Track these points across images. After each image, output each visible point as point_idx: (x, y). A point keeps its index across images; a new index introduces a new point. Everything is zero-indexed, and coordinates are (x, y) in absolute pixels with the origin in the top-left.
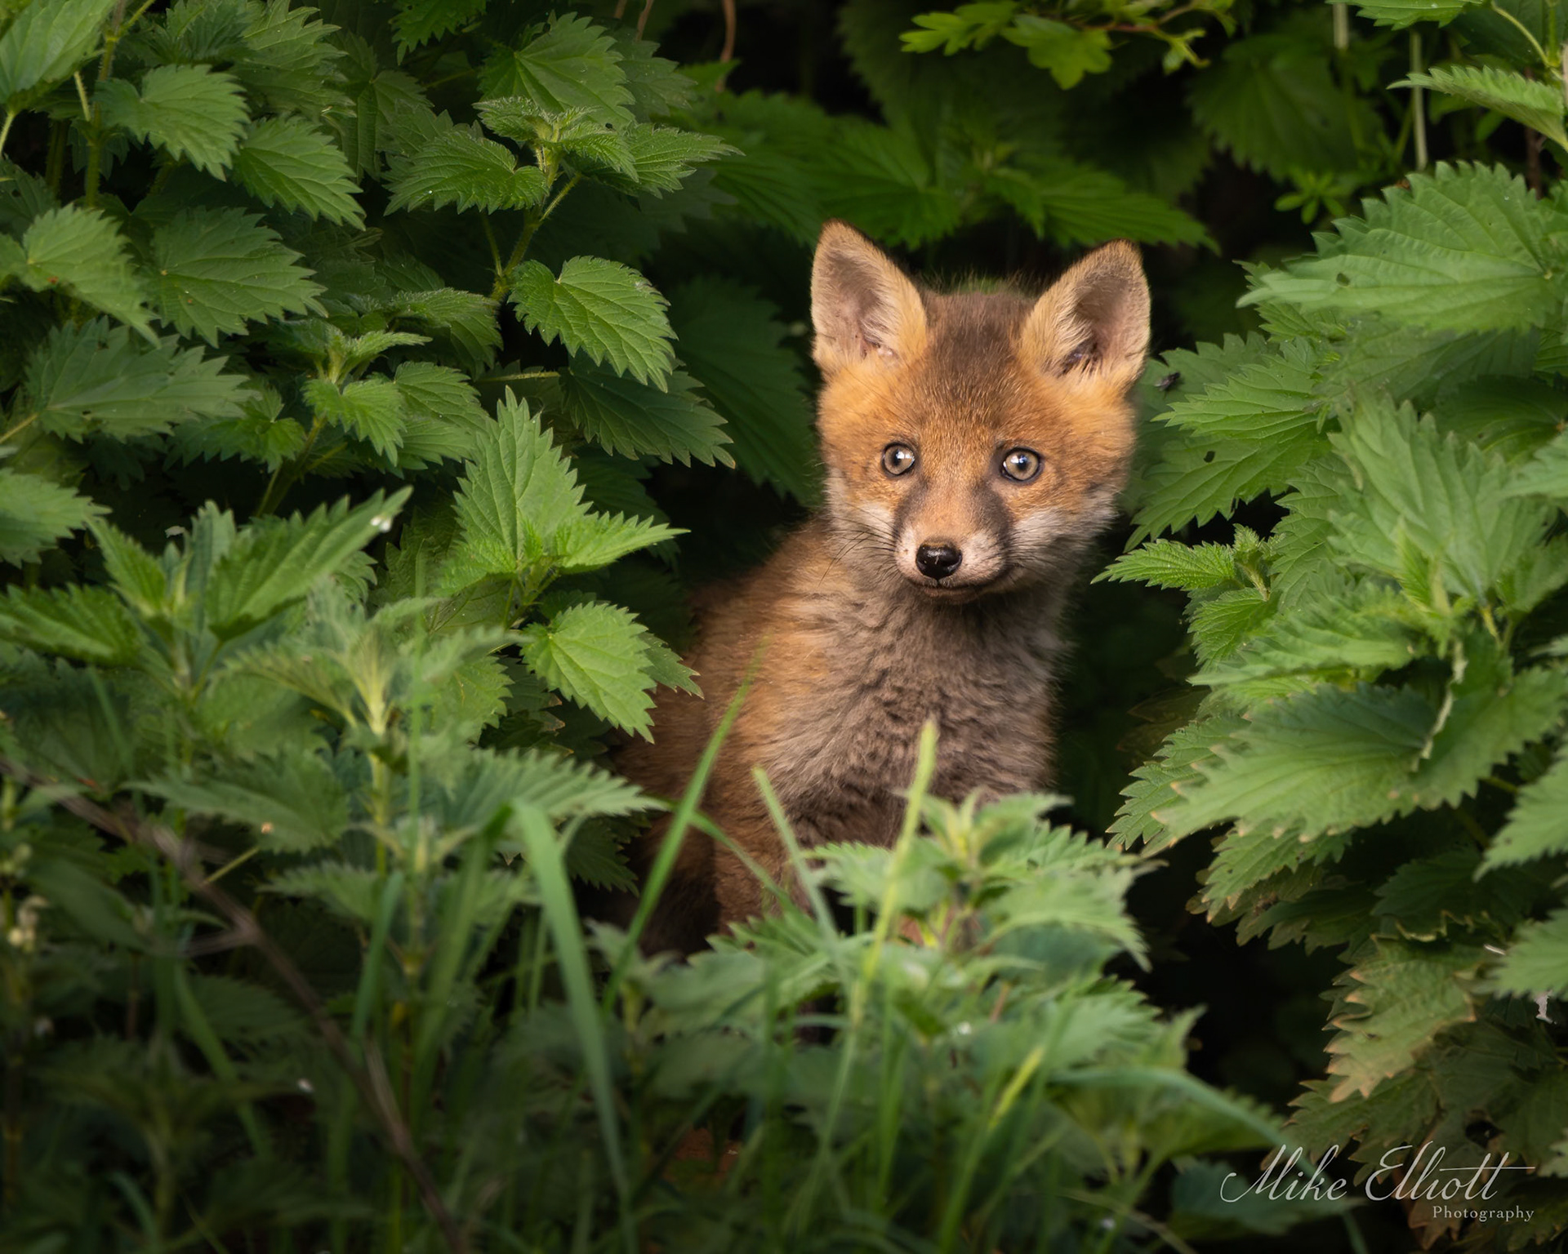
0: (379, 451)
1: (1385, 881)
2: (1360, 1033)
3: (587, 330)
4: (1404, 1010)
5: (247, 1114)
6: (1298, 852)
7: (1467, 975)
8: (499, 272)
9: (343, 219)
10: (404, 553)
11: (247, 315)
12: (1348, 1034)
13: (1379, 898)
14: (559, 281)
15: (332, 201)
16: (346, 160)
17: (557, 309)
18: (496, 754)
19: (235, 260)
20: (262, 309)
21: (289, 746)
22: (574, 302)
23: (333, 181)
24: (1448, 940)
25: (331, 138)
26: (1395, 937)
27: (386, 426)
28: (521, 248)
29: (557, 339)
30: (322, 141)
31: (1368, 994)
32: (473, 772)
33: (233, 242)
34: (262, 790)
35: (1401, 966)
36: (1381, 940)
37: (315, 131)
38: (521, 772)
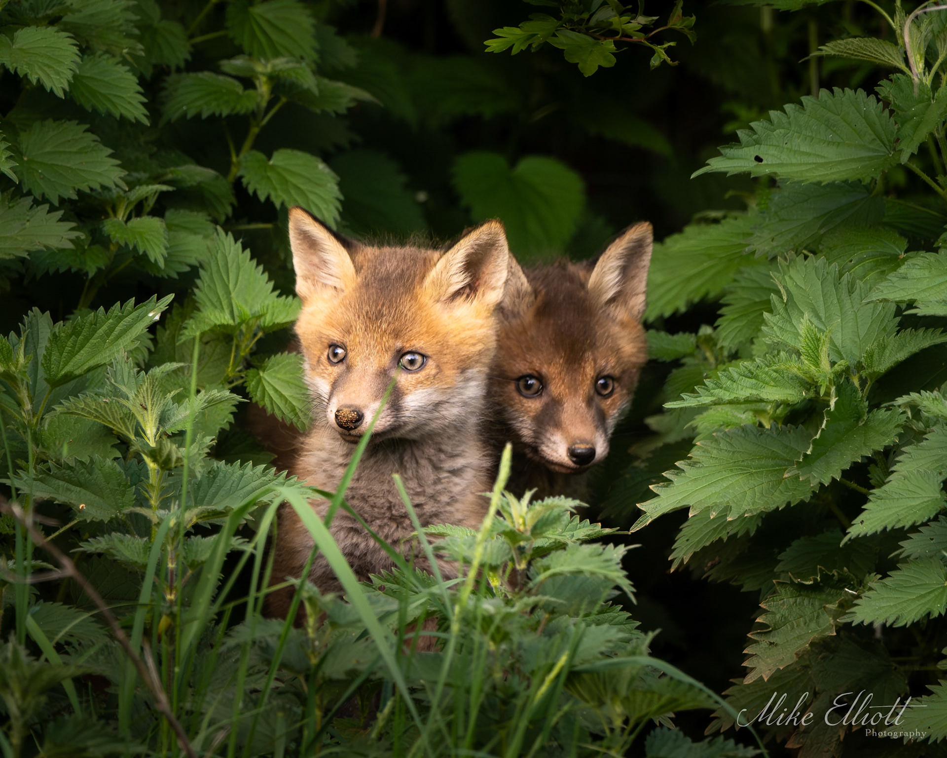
0: (153, 260)
1: (785, 550)
2: (764, 641)
3: (287, 192)
4: (793, 628)
5: (69, 687)
6: (729, 529)
7: (832, 606)
8: (234, 159)
9: (136, 118)
10: (168, 332)
11: (77, 187)
12: (756, 642)
13: (780, 561)
14: (271, 162)
15: (129, 107)
16: (137, 81)
17: (269, 178)
18: (226, 464)
19: (70, 152)
20: (86, 184)
21: (97, 457)
22: (279, 174)
23: (129, 95)
24: (821, 584)
25: (127, 68)
26: (789, 582)
27: (155, 243)
28: (248, 143)
29: (268, 198)
30: (122, 69)
31: (770, 616)
32: (212, 475)
33: (69, 141)
34: (80, 485)
35: (792, 600)
36: (779, 583)
37: (118, 64)
38: (242, 476)
